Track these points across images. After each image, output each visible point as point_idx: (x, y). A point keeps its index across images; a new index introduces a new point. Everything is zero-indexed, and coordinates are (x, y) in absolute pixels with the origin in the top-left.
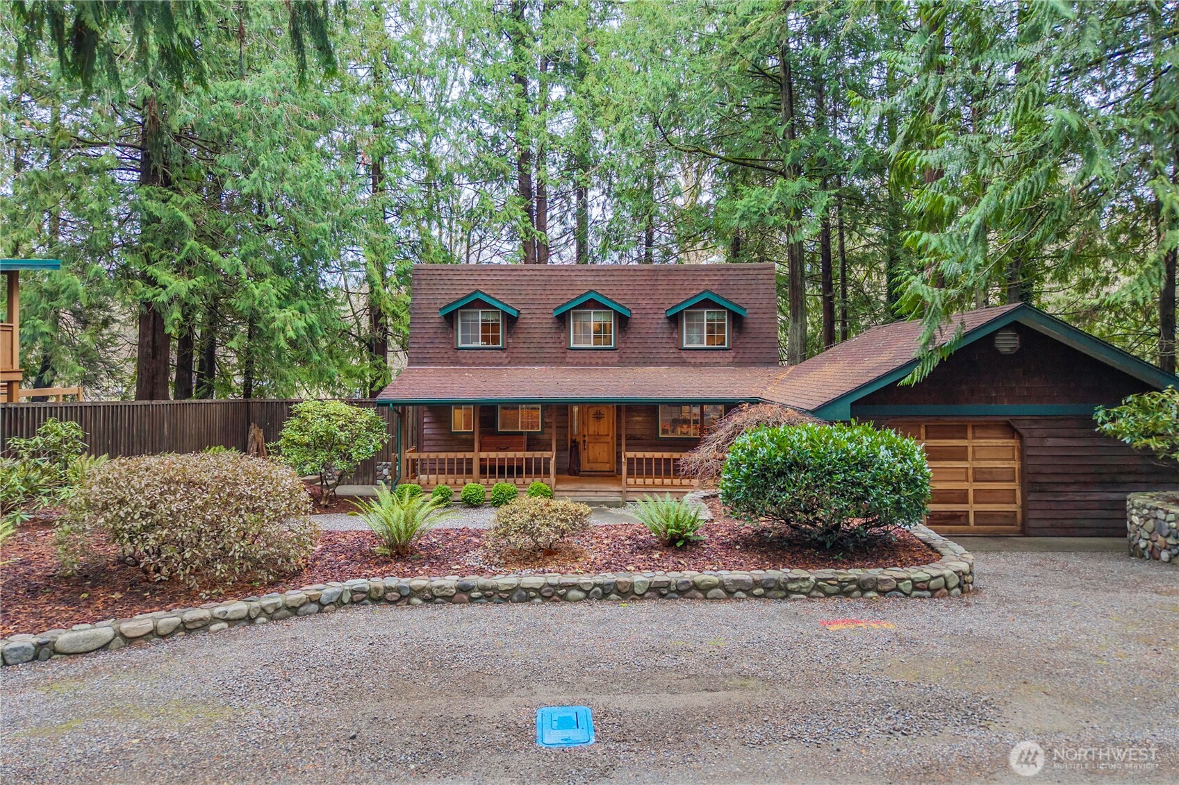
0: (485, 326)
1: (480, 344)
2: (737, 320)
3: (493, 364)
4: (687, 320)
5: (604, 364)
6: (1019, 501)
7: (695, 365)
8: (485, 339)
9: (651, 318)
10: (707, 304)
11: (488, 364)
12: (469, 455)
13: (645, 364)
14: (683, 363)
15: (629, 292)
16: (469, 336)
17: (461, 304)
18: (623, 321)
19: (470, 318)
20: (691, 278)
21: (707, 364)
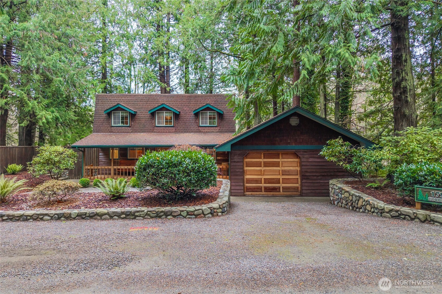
0: (122, 118)
1: (120, 125)
2: (221, 116)
3: (126, 132)
4: (201, 115)
5: (169, 132)
6: (299, 183)
7: (204, 132)
8: (122, 122)
9: (188, 115)
10: (208, 109)
11: (123, 132)
12: (110, 167)
13: (185, 132)
14: (200, 132)
15: (180, 104)
16: (115, 121)
17: (112, 109)
18: (177, 116)
19: (117, 114)
20: (204, 99)
21: (209, 132)
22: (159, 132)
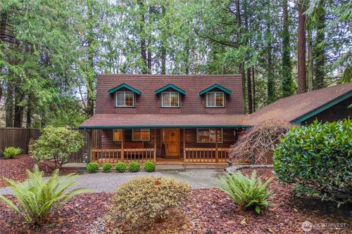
1: (125, 106)
2: (228, 96)
3: (130, 114)
4: (208, 96)
7: (211, 114)
8: (127, 103)
10: (216, 90)
12: (119, 150)
14: (206, 113)
15: (185, 85)
16: (120, 101)
17: (117, 89)
18: (182, 96)
19: (120, 95)
21: (216, 114)
22: (165, 114)
